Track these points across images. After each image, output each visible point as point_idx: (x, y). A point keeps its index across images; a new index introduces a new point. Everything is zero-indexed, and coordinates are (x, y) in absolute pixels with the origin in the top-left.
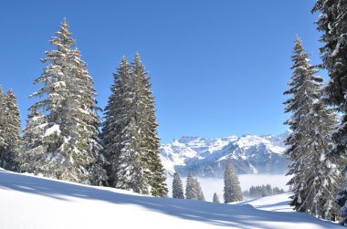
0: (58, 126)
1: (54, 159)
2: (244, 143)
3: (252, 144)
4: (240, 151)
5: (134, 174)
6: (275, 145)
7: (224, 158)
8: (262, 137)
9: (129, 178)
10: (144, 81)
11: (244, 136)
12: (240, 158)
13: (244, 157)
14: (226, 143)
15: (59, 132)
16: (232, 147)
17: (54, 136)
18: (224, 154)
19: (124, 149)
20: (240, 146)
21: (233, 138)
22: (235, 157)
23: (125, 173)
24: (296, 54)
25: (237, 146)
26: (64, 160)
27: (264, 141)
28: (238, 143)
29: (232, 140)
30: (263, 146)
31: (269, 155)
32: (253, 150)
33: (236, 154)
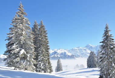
0: (24, 50)
1: (24, 63)
2: (59, 52)
3: (62, 52)
4: (58, 54)
5: (44, 66)
6: (69, 53)
7: (53, 56)
8: (65, 50)
9: (42, 67)
10: (45, 32)
11: (59, 49)
12: (58, 56)
13: (59, 56)
14: (53, 51)
15: (25, 52)
16: (55, 53)
17: (24, 54)
18: (52, 55)
19: (39, 57)
20: (58, 53)
21: (56, 50)
22: (56, 56)
23: (40, 65)
24: (106, 30)
25: (57, 52)
26: (28, 63)
27: (66, 51)
28: (57, 51)
29: (55, 50)
30: (65, 53)
31: (67, 56)
32: (62, 54)
33: (57, 55)
